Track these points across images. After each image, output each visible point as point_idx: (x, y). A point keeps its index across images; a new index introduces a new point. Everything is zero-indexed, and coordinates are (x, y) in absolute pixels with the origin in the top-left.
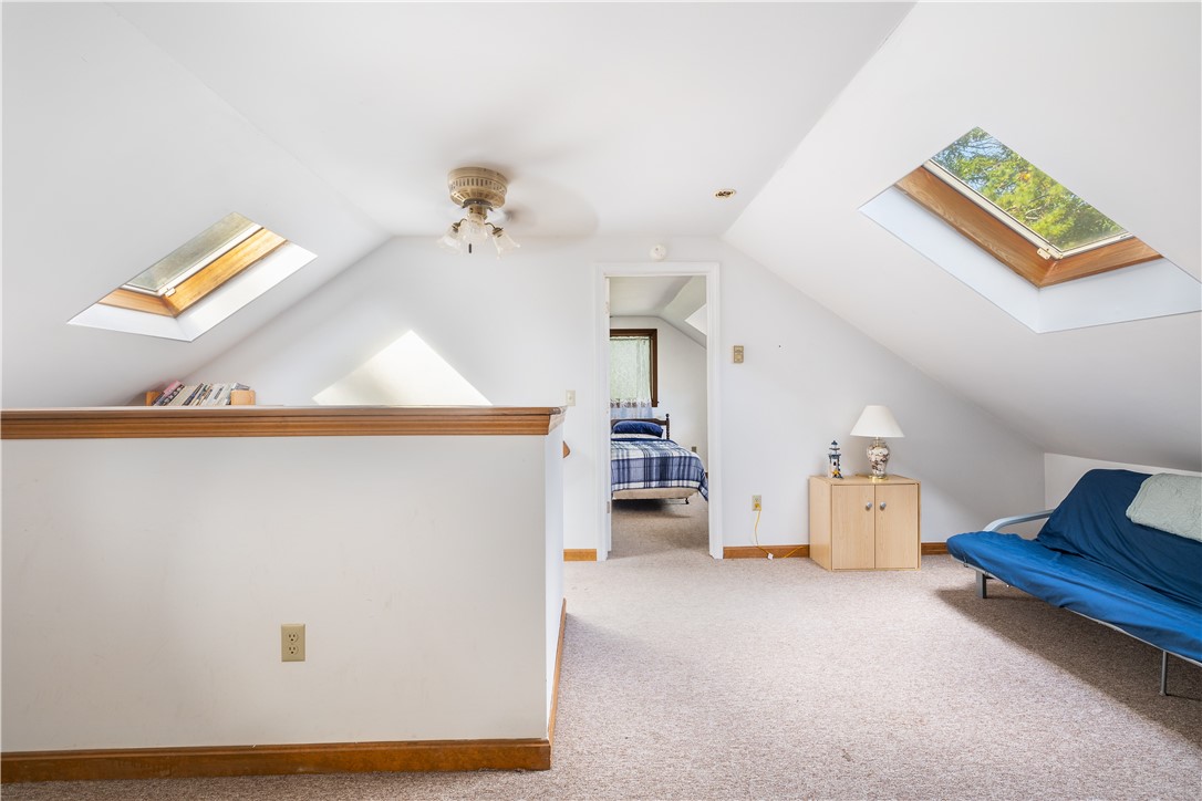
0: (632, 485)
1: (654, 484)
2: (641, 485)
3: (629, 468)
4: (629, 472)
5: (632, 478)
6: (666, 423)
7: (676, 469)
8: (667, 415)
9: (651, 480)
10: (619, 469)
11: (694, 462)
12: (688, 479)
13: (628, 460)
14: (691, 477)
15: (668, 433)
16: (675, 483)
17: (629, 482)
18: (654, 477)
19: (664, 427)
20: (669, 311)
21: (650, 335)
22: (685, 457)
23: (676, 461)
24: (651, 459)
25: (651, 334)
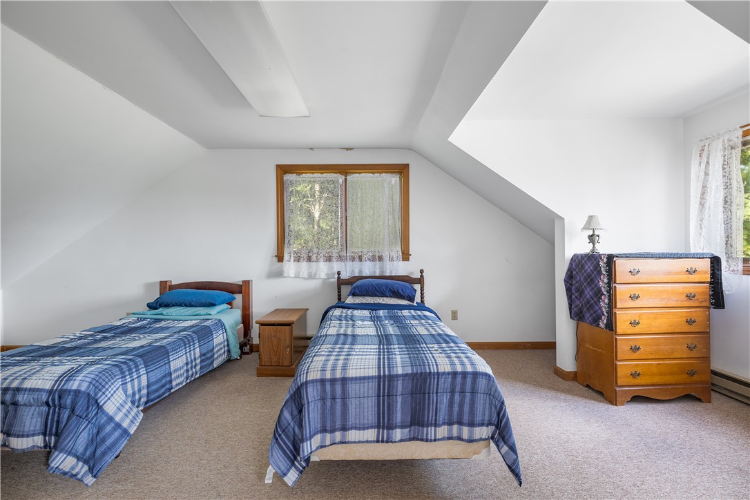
0: (353, 435)
1: (398, 434)
2: (371, 434)
3: (344, 398)
4: (345, 406)
5: (351, 421)
6: (420, 281)
7: (445, 400)
8: (422, 271)
9: (390, 427)
10: (323, 399)
11: (482, 383)
12: (472, 424)
13: (344, 380)
14: (478, 418)
15: (422, 294)
16: (442, 431)
17: (344, 429)
18: (398, 417)
19: (417, 287)
20: (424, 137)
21: (400, 173)
22: (465, 374)
23: (445, 384)
24: (392, 378)
25: (402, 170)
